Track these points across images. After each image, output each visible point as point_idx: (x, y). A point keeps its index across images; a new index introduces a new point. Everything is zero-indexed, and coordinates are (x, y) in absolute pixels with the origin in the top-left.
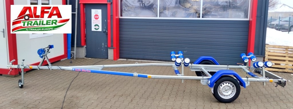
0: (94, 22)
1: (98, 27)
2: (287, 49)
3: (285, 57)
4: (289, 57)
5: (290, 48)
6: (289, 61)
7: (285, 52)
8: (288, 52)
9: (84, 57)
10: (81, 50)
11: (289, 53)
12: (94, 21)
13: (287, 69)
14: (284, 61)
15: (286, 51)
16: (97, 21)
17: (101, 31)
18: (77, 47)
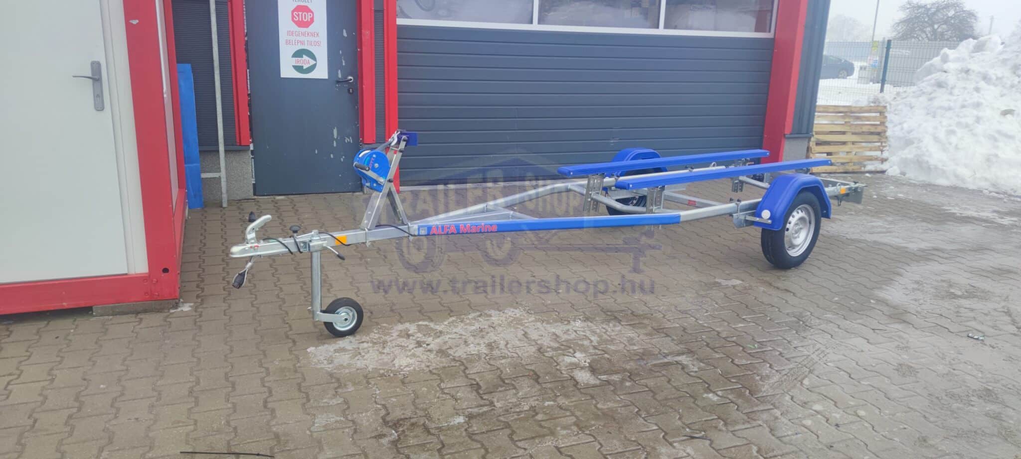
0: (292, 38)
1: (312, 62)
2: (848, 114)
3: (844, 133)
4: (853, 134)
5: (853, 110)
6: (853, 143)
7: (843, 123)
8: (849, 122)
9: (250, 195)
11: (853, 125)
12: (290, 33)
13: (851, 164)
14: (844, 143)
15: (847, 120)
17: (326, 77)
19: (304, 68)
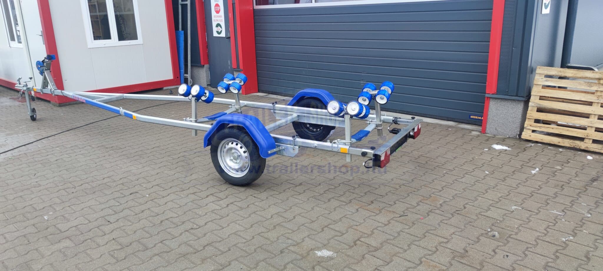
0: (216, 19)
1: (221, 29)
2: (602, 81)
7: (594, 91)
9: (206, 86)
10: (202, 72)
12: (215, 17)
13: (587, 140)
14: (586, 115)
15: (596, 88)
16: (218, 17)
17: (224, 36)
18: (191, 66)
19: (219, 32)
